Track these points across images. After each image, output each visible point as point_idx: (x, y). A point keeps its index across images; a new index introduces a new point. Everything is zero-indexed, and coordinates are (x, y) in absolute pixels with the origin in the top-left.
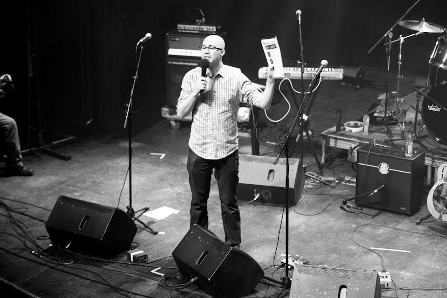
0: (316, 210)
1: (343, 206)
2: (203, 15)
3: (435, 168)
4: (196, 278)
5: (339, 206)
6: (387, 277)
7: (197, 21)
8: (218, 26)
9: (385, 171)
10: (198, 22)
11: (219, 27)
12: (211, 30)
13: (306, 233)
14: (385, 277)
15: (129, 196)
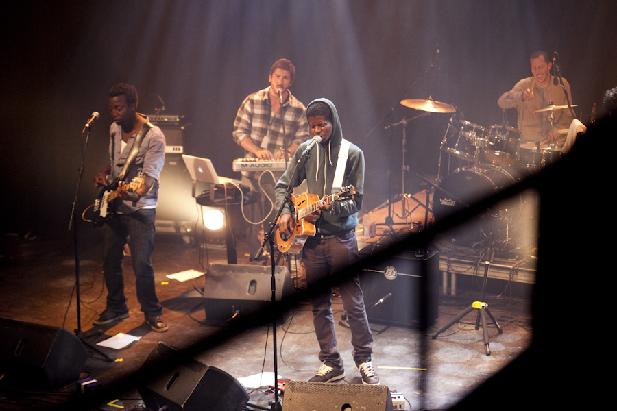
0: (309, 328)
1: (343, 322)
2: (163, 103)
3: (451, 273)
4: (165, 407)
5: (338, 321)
6: (399, 397)
7: (156, 109)
8: (182, 115)
9: (392, 276)
10: (157, 111)
11: (183, 117)
12: (173, 120)
13: (298, 353)
14: (397, 397)
15: (77, 320)
